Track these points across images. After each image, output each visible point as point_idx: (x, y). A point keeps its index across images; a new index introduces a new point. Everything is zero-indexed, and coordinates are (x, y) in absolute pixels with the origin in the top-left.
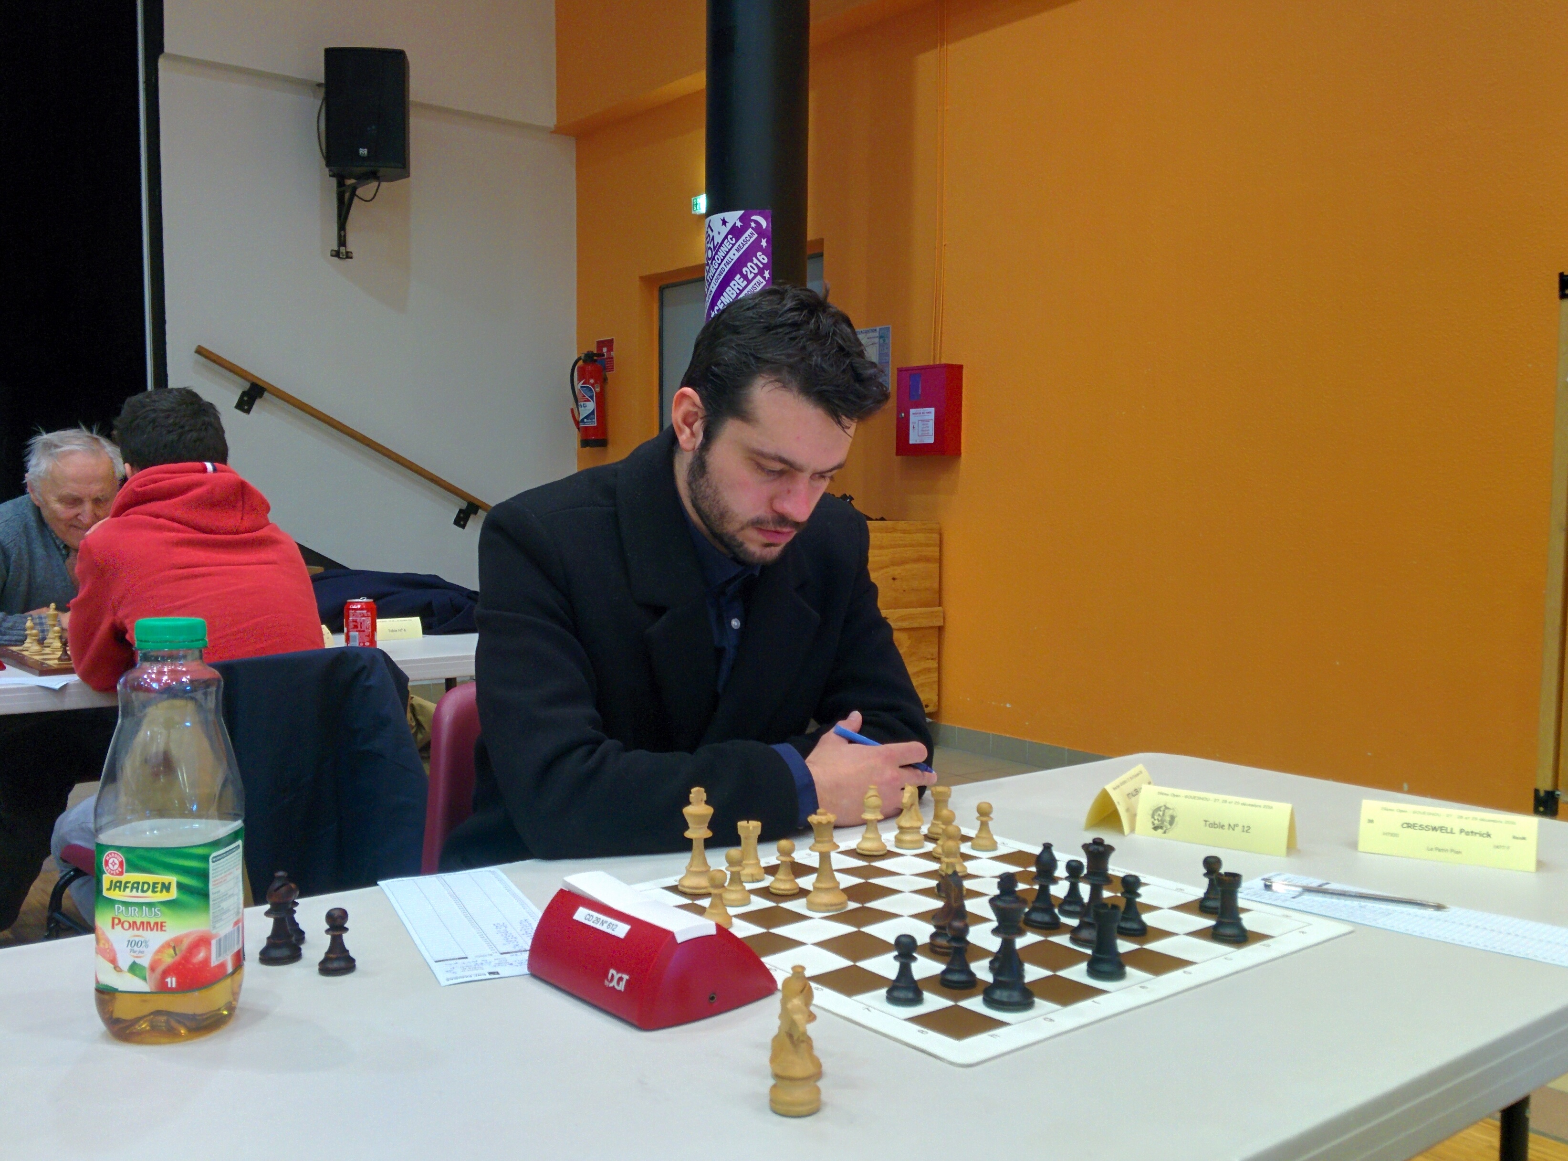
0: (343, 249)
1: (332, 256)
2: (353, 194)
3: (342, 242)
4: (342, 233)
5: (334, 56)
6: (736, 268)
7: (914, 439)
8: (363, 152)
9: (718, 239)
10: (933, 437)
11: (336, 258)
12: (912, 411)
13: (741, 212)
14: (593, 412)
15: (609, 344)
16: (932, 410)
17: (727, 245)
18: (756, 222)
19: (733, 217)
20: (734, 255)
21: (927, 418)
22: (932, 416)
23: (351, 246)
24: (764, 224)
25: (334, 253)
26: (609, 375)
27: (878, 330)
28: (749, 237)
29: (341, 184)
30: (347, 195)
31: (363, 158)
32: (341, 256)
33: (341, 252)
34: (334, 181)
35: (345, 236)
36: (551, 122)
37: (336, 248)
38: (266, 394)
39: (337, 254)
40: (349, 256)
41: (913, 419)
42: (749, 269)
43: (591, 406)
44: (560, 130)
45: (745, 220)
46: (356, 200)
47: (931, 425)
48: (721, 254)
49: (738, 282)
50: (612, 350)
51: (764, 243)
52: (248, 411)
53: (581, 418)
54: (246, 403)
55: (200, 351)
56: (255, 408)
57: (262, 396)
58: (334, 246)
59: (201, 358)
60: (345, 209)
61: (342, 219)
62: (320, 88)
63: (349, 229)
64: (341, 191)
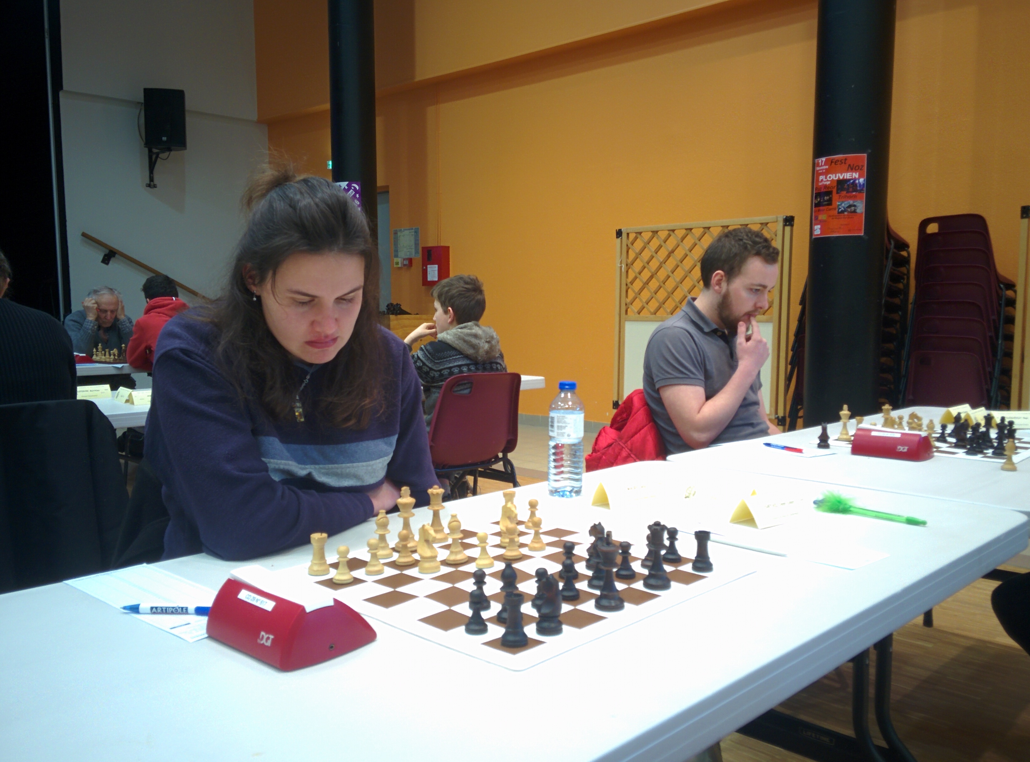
0: (152, 183)
1: (147, 186)
2: (157, 157)
3: (151, 179)
4: (152, 175)
5: (148, 92)
7: (430, 278)
8: (164, 139)
10: (437, 278)
11: (148, 188)
12: (428, 266)
13: (347, 183)
16: (437, 266)
18: (354, 187)
21: (434, 269)
22: (437, 269)
23: (156, 181)
24: (357, 188)
25: (148, 185)
27: (414, 228)
29: (150, 151)
30: (154, 157)
31: (164, 141)
32: (151, 186)
33: (151, 184)
34: (146, 150)
35: (153, 177)
36: (255, 117)
37: (148, 183)
38: (117, 255)
39: (149, 186)
40: (155, 186)
41: (429, 270)
44: (260, 122)
45: (349, 186)
46: (159, 161)
47: (436, 273)
51: (358, 196)
52: (107, 264)
54: (106, 260)
55: (84, 235)
56: (111, 262)
57: (114, 256)
58: (148, 181)
59: (84, 238)
60: (153, 163)
61: (152, 169)
62: (140, 105)
63: (154, 173)
64: (151, 154)
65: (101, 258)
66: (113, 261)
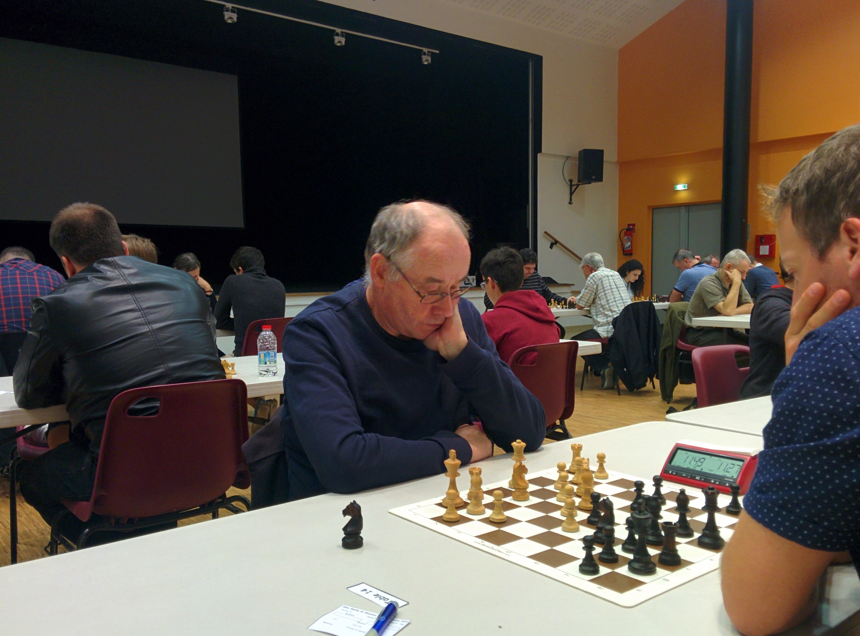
2: (577, 187)
3: (571, 199)
4: (571, 197)
5: (582, 151)
7: (761, 253)
8: (593, 177)
10: (768, 253)
11: (569, 205)
12: (760, 246)
14: (630, 246)
15: (634, 225)
16: (768, 246)
21: (766, 248)
22: (768, 248)
23: (573, 201)
26: (633, 234)
31: (592, 179)
40: (572, 203)
41: (761, 248)
43: (629, 244)
44: (617, 162)
46: (577, 189)
47: (767, 250)
50: (635, 227)
52: (552, 248)
53: (626, 247)
54: (551, 247)
55: (546, 233)
56: (553, 248)
57: (556, 244)
58: (569, 201)
60: (573, 191)
61: (571, 194)
62: (568, 158)
63: (573, 196)
64: (571, 186)
65: (550, 245)
66: (554, 247)
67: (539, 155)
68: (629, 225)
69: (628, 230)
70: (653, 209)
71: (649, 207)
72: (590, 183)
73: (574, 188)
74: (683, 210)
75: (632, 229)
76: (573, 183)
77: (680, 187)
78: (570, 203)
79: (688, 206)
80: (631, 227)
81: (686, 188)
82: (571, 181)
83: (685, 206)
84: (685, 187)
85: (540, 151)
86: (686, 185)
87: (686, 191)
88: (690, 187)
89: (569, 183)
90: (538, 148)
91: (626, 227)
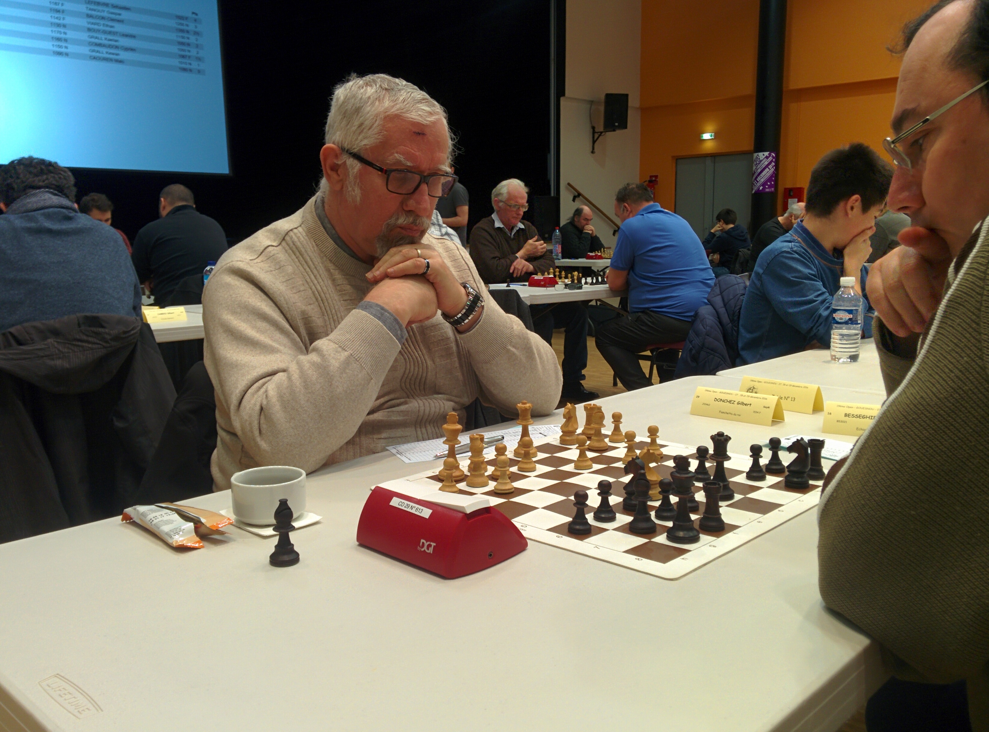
2: (600, 135)
3: (593, 148)
4: (594, 146)
6: (767, 166)
8: (617, 124)
9: (761, 159)
11: (592, 154)
17: (764, 160)
18: (772, 155)
19: (767, 154)
20: (766, 163)
23: (596, 150)
26: (656, 186)
28: (770, 158)
30: (597, 134)
31: (617, 126)
36: (638, 105)
42: (770, 167)
44: (639, 108)
45: (770, 155)
48: (762, 162)
49: (767, 170)
50: (658, 178)
54: (574, 200)
55: (569, 184)
56: (576, 201)
57: (579, 197)
58: (592, 150)
59: (569, 187)
60: (595, 138)
61: (594, 142)
62: (592, 102)
63: (595, 144)
64: (594, 133)
65: (571, 198)
66: (577, 199)
67: (562, 99)
68: (651, 177)
69: (650, 181)
70: (677, 159)
71: (673, 157)
72: (614, 130)
73: (596, 136)
74: (709, 161)
75: (655, 180)
76: (596, 130)
77: (706, 136)
78: (593, 152)
79: (713, 156)
80: (654, 179)
81: (713, 137)
82: (593, 128)
83: (711, 156)
84: (711, 136)
85: (564, 95)
86: (713, 134)
87: (711, 141)
88: (717, 136)
89: (592, 130)
90: (561, 92)
91: (648, 179)
